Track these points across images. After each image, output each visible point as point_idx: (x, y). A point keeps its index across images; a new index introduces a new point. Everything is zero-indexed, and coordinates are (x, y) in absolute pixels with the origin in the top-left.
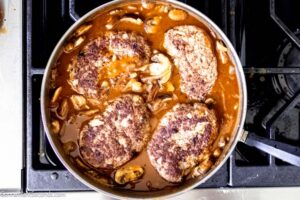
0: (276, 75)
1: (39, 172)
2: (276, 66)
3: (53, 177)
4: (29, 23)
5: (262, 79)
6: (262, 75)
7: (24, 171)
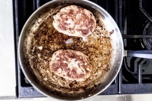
0: (142, 39)
1: (25, 88)
2: (142, 34)
3: (31, 90)
4: (16, 13)
5: (135, 41)
6: (135, 39)
7: (17, 87)
